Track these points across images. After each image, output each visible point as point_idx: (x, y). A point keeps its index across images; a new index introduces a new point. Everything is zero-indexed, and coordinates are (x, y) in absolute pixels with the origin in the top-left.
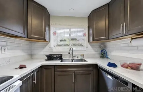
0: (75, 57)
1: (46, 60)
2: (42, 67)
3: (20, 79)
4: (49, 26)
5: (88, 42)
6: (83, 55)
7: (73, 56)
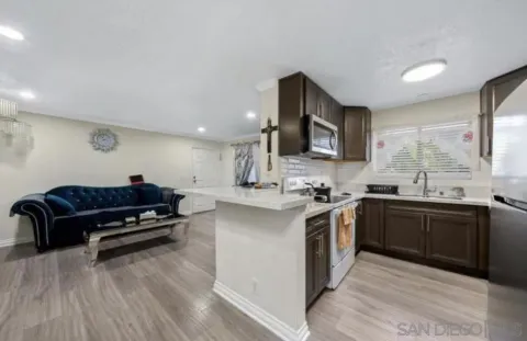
0: (430, 191)
1: (367, 192)
5: (481, 155)
7: (426, 191)
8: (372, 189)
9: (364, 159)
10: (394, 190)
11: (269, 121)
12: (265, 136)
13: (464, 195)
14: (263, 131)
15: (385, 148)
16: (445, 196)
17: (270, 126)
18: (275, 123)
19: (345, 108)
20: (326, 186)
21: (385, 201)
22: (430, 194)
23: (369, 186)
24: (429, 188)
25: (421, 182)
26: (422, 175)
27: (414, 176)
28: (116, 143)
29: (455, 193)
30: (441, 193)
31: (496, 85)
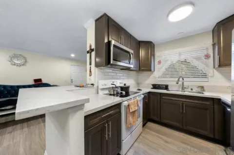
0: (185, 88)
1: (152, 88)
2: (149, 93)
3: (143, 94)
4: (154, 55)
5: (214, 68)
6: (202, 87)
7: (183, 88)
8: (155, 86)
9: (151, 70)
10: (166, 87)
11: (91, 46)
12: (88, 55)
13: (204, 91)
14: (88, 52)
15: (161, 64)
16: (194, 91)
17: (91, 49)
18: (93, 47)
19: (140, 42)
20: (127, 85)
21: (161, 94)
22: (185, 90)
23: (153, 85)
24: (185, 86)
25: (180, 83)
26: (181, 79)
27: (177, 79)
28: (26, 61)
29: (199, 90)
30: (192, 89)
31: (223, 24)
